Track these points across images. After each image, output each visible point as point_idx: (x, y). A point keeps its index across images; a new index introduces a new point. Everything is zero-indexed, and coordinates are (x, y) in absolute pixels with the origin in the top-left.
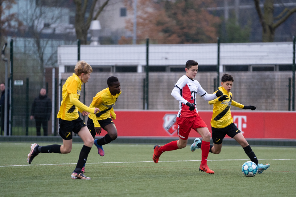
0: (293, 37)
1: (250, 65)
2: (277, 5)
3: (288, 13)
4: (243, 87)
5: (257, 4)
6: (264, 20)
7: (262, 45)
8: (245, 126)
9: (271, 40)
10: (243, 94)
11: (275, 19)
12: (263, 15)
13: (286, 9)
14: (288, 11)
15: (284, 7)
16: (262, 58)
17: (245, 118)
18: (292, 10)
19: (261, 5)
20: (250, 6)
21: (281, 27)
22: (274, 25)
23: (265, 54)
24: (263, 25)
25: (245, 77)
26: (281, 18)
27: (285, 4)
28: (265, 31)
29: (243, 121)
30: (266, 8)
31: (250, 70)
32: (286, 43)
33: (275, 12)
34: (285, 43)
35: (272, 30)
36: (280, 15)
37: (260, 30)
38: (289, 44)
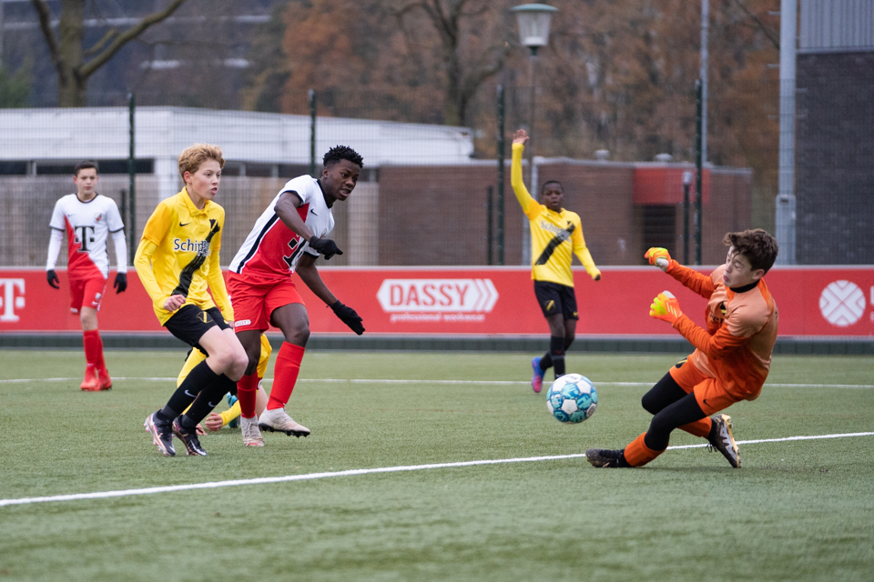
0: (130, 96)
1: (32, 162)
2: (92, 22)
3: (117, 41)
4: (15, 211)
5: (44, 19)
6: (62, 57)
7: (58, 114)
8: (21, 302)
9: (79, 102)
10: (14, 228)
11: (87, 56)
12: (59, 44)
13: (110, 33)
14: (114, 36)
15: (107, 28)
16: (58, 144)
17: (21, 283)
18: (125, 34)
19: (54, 23)
20: (29, 24)
21: (100, 73)
22: (86, 67)
23: (65, 135)
24: (60, 67)
25: (21, 189)
26: (100, 51)
27: (110, 21)
28: (63, 81)
29: (16, 292)
30: (64, 28)
31: (32, 173)
32: (115, 109)
33: (85, 37)
34: (111, 109)
35: (80, 79)
36: (99, 45)
37: (53, 79)
38: (120, 112)
